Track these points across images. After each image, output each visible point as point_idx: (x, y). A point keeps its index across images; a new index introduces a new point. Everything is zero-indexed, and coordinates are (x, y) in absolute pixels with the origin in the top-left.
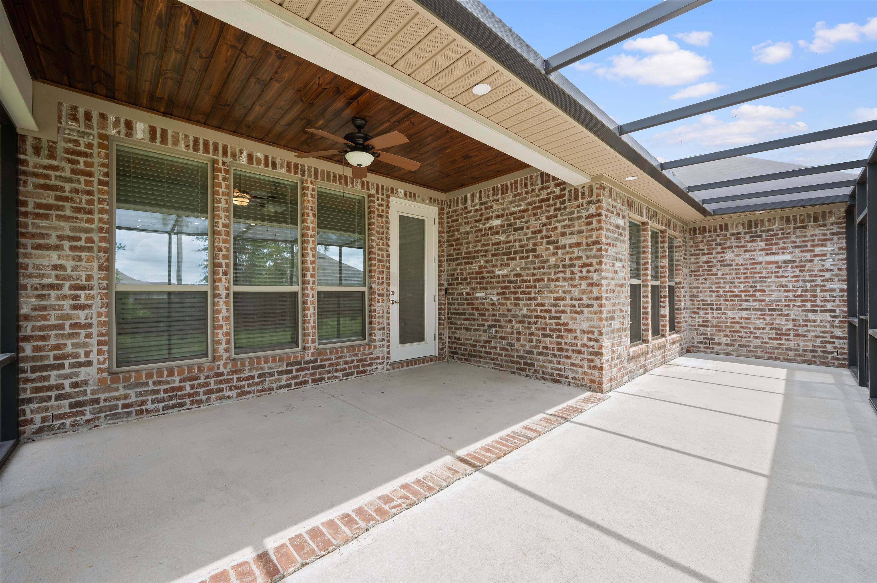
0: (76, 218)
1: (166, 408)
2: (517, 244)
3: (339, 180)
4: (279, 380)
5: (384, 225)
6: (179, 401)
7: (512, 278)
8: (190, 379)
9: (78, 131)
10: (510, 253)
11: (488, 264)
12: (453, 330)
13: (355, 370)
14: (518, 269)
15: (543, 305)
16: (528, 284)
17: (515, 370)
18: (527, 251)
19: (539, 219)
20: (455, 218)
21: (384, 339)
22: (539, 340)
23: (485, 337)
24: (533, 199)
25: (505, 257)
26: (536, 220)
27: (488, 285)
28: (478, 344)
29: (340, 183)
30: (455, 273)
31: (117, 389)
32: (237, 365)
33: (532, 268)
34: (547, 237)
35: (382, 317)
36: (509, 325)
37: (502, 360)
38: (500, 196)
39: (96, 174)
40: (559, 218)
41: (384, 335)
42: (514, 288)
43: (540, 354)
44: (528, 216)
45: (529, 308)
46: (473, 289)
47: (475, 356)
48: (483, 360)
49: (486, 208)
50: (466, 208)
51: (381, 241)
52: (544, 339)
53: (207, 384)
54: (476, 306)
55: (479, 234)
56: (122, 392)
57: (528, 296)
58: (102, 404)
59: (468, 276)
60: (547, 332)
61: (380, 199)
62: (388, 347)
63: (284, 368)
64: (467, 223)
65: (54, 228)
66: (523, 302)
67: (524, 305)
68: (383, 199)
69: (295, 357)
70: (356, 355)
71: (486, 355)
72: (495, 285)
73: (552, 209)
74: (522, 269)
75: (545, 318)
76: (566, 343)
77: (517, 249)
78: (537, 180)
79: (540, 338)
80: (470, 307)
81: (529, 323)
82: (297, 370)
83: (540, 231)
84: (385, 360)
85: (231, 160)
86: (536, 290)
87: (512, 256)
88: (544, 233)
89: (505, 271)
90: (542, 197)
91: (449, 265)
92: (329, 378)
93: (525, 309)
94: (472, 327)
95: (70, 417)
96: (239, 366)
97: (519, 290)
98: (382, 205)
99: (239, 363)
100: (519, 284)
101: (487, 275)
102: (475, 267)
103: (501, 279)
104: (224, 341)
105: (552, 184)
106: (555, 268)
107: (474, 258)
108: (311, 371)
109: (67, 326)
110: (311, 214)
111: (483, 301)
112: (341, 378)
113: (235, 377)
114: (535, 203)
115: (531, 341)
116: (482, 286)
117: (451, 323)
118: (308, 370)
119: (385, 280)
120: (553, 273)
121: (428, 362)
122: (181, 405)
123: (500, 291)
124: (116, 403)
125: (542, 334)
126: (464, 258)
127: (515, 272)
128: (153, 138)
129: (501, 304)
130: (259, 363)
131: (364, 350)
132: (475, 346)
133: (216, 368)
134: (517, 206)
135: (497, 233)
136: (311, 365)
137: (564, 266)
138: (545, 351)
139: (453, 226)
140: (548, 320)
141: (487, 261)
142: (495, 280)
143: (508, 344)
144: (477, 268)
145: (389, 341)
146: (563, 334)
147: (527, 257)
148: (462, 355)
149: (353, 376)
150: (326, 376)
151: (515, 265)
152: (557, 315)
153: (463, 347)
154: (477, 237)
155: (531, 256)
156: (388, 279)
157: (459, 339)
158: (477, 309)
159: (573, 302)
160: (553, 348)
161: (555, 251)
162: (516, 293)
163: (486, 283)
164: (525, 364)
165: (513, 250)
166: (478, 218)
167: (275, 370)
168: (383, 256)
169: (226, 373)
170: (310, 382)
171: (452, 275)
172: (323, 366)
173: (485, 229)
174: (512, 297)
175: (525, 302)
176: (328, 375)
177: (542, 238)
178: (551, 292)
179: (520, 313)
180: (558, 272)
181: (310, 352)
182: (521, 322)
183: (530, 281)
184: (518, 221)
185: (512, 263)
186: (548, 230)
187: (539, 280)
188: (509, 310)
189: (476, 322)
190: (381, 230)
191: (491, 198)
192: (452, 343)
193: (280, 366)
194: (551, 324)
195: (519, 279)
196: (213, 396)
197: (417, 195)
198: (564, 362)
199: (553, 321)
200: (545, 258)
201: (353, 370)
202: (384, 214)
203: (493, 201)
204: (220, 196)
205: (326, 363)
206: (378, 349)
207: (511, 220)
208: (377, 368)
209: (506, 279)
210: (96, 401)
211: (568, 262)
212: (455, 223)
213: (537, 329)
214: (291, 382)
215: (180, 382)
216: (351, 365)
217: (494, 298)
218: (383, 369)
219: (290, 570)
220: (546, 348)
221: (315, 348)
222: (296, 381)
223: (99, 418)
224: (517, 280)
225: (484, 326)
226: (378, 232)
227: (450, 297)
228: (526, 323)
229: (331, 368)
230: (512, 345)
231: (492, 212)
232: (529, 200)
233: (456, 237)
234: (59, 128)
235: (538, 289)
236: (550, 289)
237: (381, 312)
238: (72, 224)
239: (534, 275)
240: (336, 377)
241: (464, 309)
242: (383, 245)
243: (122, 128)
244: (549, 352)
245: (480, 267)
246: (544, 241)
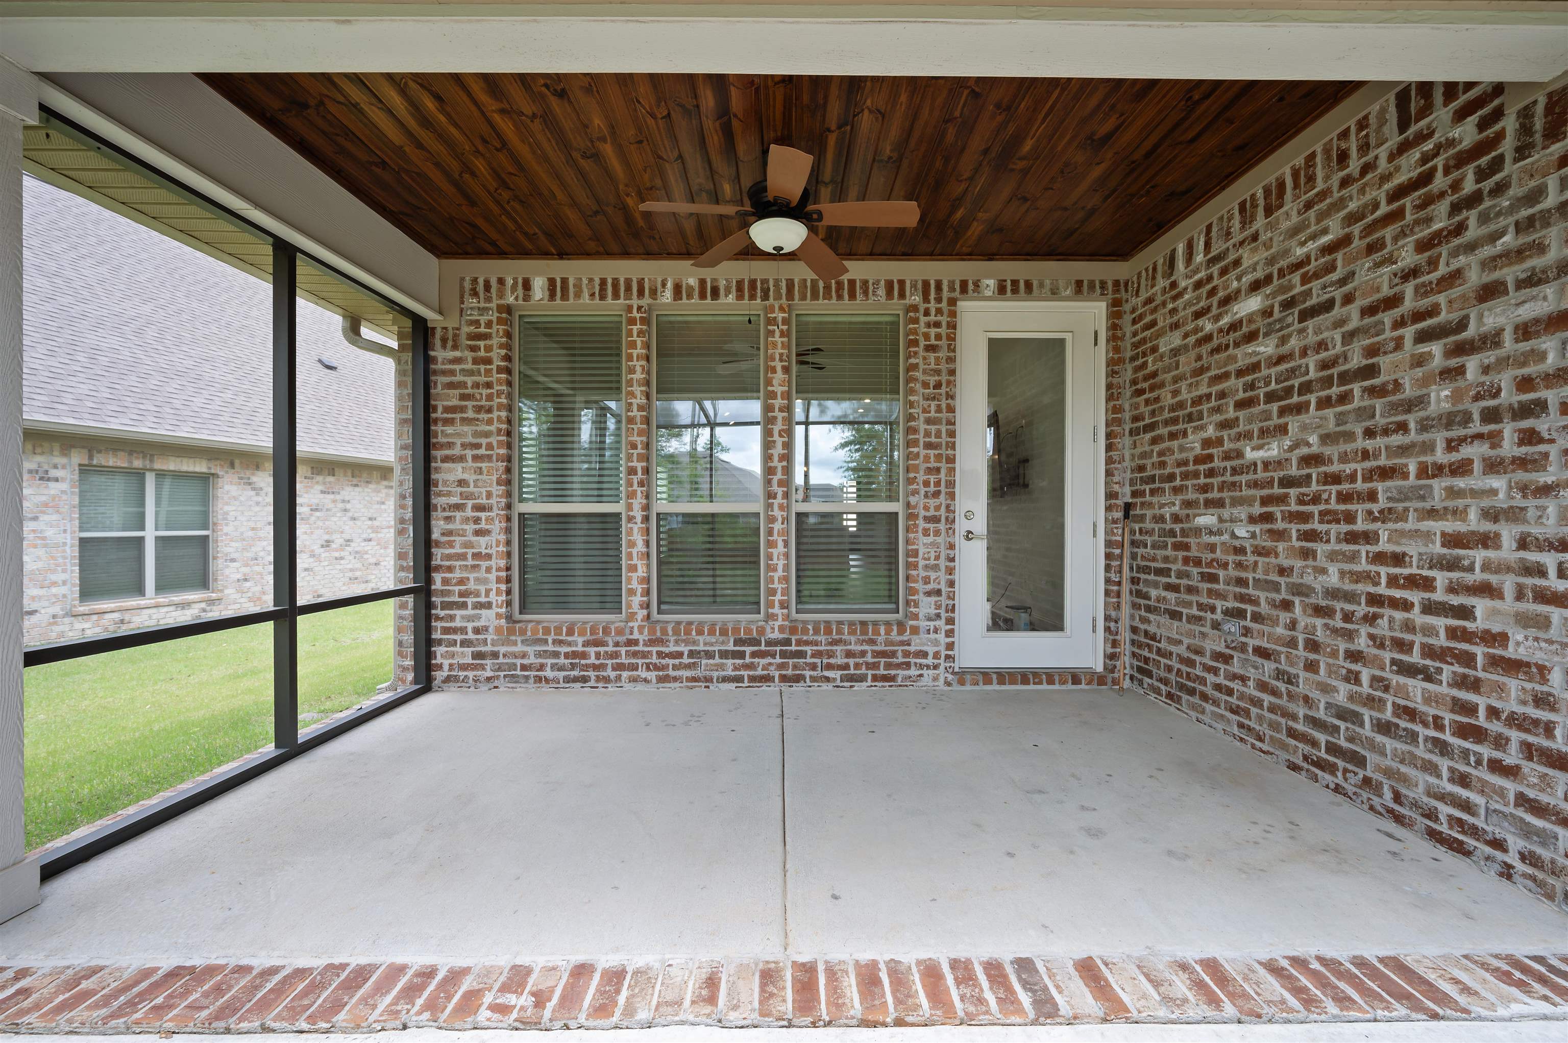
0: (478, 420)
1: (567, 680)
2: (1311, 362)
3: (837, 291)
4: (722, 667)
5: (943, 367)
6: (582, 673)
7: (1294, 470)
8: (597, 643)
9: (479, 308)
10: (1288, 391)
11: (1225, 434)
12: (1143, 613)
13: (870, 673)
14: (1313, 439)
15: (1398, 559)
16: (1345, 487)
17: (1299, 761)
18: (1344, 378)
19: (1390, 260)
20: (1148, 319)
21: (938, 616)
22: (1381, 679)
23: (1214, 644)
24: (1368, 197)
25: (1275, 407)
26: (1378, 265)
27: (1225, 494)
28: (1198, 659)
29: (840, 297)
30: (1148, 462)
31: (515, 643)
32: (655, 633)
33: (1359, 431)
34: (1418, 316)
35: (936, 568)
36: (1284, 617)
37: (1260, 718)
38: (1260, 222)
39: (495, 360)
40: (1473, 232)
41: (938, 607)
42: (1301, 502)
43: (1384, 728)
44: (1348, 261)
45: (1347, 567)
46: (1188, 504)
47: (1192, 692)
48: (1209, 707)
49: (1224, 272)
50: (1174, 285)
51: (933, 404)
52: (1402, 680)
53: (616, 655)
54: (1194, 553)
55: (1205, 349)
56: (520, 648)
57: (1344, 528)
58: (501, 660)
59: (1177, 471)
60: (1415, 658)
61: (933, 312)
62: (950, 633)
63: (731, 647)
64: (1175, 326)
65: (459, 435)
66: (1328, 547)
67: (1332, 557)
68: (939, 311)
69: (748, 631)
70: (872, 642)
71: (1217, 694)
72: (1246, 492)
73: (1443, 207)
74: (1326, 439)
75: (1406, 606)
76: (1493, 713)
77: (1312, 374)
78: (1382, 122)
79: (1386, 674)
80: (1181, 554)
81: (1348, 617)
82: (754, 655)
83: (1393, 302)
84: (942, 661)
85: (650, 301)
86: (1375, 508)
87: (1295, 399)
88: (1409, 304)
89: (1273, 451)
90: (1401, 179)
91: (1135, 445)
92: (813, 679)
93: (1333, 570)
94: (1185, 611)
95: (472, 669)
96: (658, 634)
97: (1315, 509)
98: (937, 325)
99: (658, 628)
100: (1314, 487)
101: (1222, 465)
102: (1194, 443)
103: (1261, 475)
104: (639, 591)
105: (1442, 114)
106: (1449, 425)
107: (1190, 418)
108: (778, 660)
109: (469, 556)
110: (779, 369)
111: (1213, 539)
112: (838, 683)
113: (654, 649)
114: (1376, 206)
115: (1353, 678)
116: (1210, 495)
117: (1139, 594)
118: (774, 656)
119: (943, 488)
120: (1440, 446)
121: (1064, 683)
122: (585, 679)
123: (1257, 510)
124: (514, 661)
125: (1394, 662)
126: (1166, 423)
127: (1305, 451)
128: (552, 296)
129: (1260, 552)
130: (688, 632)
131: (888, 633)
132: (1191, 663)
133: (627, 631)
134: (1314, 237)
135: (1251, 337)
136: (778, 649)
137: (1491, 416)
138: (1403, 724)
139: (1144, 341)
140: (1417, 616)
141: (1225, 425)
142: (1244, 478)
143: (1279, 674)
144: (1197, 445)
145: (950, 621)
146: (1481, 674)
147: (1344, 398)
148: (1160, 680)
149: (864, 684)
150: (808, 673)
151: (1304, 428)
152: (1455, 600)
153: (1163, 660)
154: (1199, 358)
155: (1357, 392)
156: (951, 484)
157: (1153, 638)
158: (1198, 562)
159: (1532, 556)
160: (1436, 718)
161: (1454, 362)
162: (1304, 517)
163: (1221, 489)
164: (1332, 749)
165: (1296, 383)
166: (1202, 304)
167: (716, 648)
168: (938, 434)
169: (641, 642)
170: (777, 679)
171: (1141, 468)
172: (801, 654)
173: (1221, 330)
174: (1294, 529)
175: (1333, 546)
176: (812, 673)
177: (1400, 323)
178: (1432, 514)
179: (1319, 583)
180: (1462, 440)
181: (777, 624)
182: (1319, 611)
183: (1352, 478)
184: (1316, 285)
185: (1294, 424)
186: (1423, 291)
187: (1386, 473)
188: (1282, 571)
189: (1194, 598)
190: (932, 380)
191: (1237, 237)
192: (1140, 646)
193: (723, 643)
194: (1429, 631)
195: (1314, 472)
196: (625, 674)
197: (1035, 284)
198: (1485, 783)
199: (1441, 623)
200: (1409, 391)
201: (863, 671)
202: (944, 343)
203: (1242, 243)
204: (635, 363)
205: (809, 649)
206: (923, 636)
207: (1291, 287)
208: (921, 675)
209: (1277, 475)
210: (495, 655)
211: (1509, 396)
212: (1147, 333)
213: (1378, 642)
214: (742, 673)
215: (583, 646)
216: (861, 661)
217: (1241, 532)
218: (935, 679)
219: (242, 1025)
220: (1411, 714)
221: (787, 617)
222: (751, 673)
223: (498, 677)
224: (1309, 476)
225: (1213, 609)
226: (926, 385)
227: (1137, 527)
228: (1339, 616)
229: (818, 661)
230: (1290, 680)
231: (1239, 278)
232: (1353, 206)
233: (1151, 368)
234: (462, 310)
235: (1382, 502)
236: (1427, 505)
237: (933, 555)
238: (475, 428)
239: (1366, 455)
240: (828, 679)
241: (1166, 559)
242: (939, 410)
243: (520, 291)
244: (1418, 728)
245: (1207, 443)
246: (1409, 332)
